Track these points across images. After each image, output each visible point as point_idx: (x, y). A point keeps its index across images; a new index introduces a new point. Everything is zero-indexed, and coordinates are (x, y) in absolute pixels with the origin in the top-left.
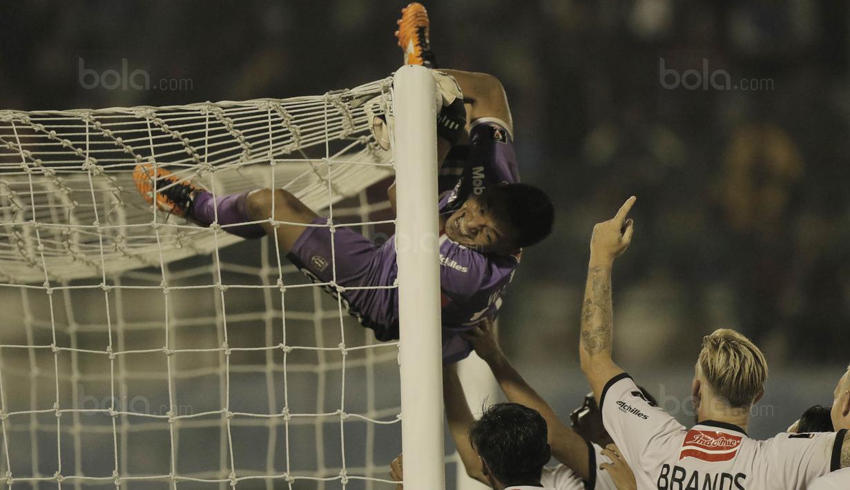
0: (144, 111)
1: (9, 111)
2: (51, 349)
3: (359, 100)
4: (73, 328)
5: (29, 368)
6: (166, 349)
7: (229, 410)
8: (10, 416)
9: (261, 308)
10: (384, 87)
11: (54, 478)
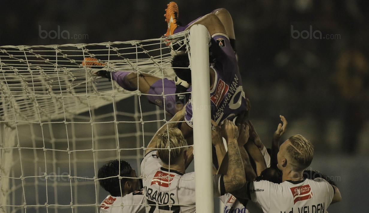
0: (81, 46)
1: (22, 46)
2: (43, 149)
3: (175, 40)
4: (53, 140)
5: (33, 158)
6: (93, 150)
7: (121, 176)
8: (25, 178)
9: (135, 131)
10: (186, 34)
11: (45, 205)
